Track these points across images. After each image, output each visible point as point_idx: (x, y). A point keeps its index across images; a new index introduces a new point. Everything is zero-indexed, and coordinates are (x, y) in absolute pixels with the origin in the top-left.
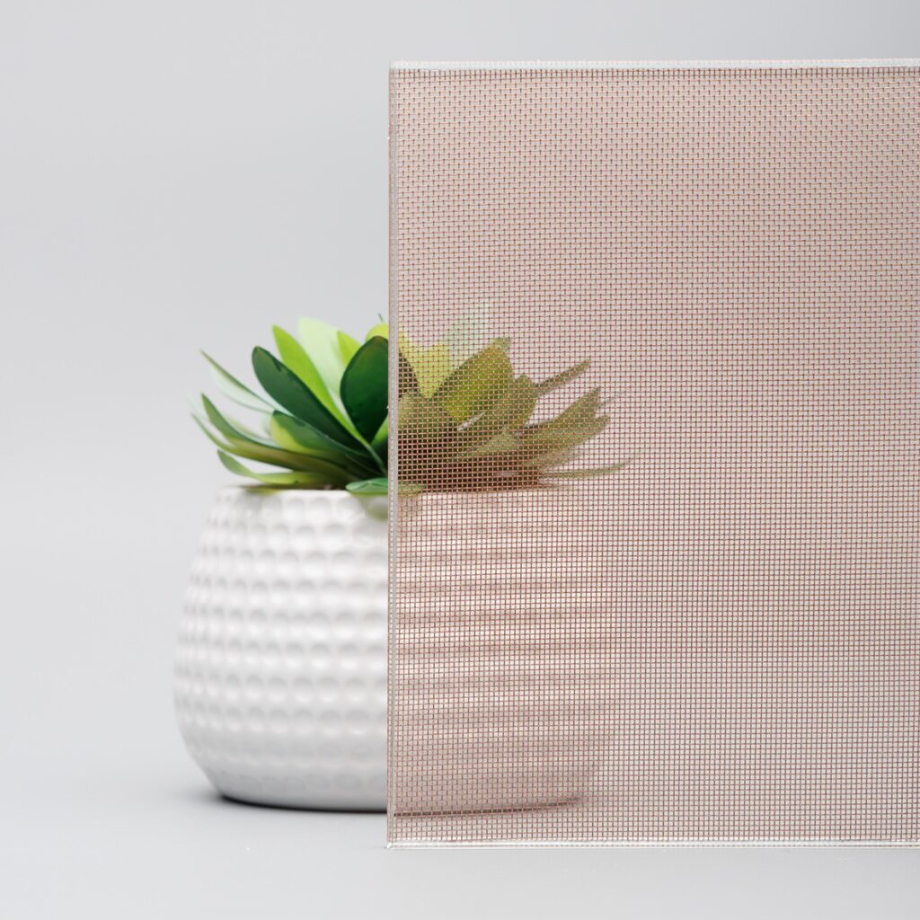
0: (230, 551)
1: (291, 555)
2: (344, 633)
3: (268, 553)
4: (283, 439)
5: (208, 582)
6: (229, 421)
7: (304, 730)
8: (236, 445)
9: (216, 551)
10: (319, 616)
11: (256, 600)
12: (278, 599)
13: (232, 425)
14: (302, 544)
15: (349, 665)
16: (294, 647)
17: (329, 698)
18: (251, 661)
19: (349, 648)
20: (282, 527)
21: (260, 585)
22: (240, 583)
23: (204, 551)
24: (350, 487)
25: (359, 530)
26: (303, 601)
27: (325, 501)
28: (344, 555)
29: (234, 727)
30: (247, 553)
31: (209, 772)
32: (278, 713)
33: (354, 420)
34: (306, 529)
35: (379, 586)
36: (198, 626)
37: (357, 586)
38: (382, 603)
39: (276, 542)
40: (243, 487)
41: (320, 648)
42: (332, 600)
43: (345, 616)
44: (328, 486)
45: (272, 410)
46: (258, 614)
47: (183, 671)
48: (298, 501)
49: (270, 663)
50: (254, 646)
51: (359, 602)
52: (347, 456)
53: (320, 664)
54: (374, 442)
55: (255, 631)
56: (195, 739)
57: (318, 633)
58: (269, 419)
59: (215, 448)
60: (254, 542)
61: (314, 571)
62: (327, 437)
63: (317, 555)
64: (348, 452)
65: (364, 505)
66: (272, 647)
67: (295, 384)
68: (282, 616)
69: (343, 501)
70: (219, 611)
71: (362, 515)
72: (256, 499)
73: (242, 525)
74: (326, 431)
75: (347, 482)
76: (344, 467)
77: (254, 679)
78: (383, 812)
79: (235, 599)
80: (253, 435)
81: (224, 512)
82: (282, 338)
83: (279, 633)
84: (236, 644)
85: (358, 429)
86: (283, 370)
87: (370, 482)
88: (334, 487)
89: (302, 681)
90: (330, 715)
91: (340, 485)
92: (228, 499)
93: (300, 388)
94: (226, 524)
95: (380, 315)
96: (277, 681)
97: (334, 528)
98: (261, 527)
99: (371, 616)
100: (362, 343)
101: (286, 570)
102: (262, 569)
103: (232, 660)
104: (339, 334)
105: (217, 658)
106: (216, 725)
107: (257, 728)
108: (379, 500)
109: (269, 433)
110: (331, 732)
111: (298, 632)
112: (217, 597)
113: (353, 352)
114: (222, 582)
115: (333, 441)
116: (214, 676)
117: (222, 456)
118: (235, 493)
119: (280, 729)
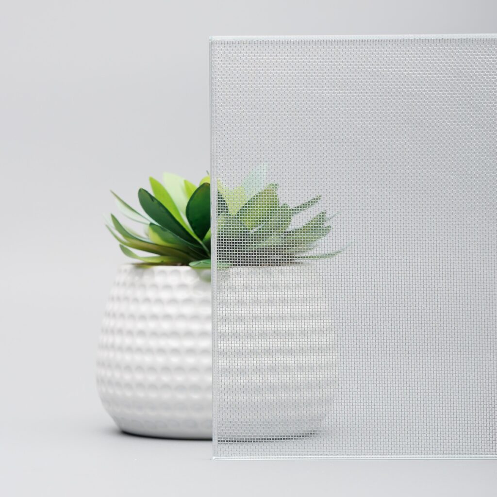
0: (127, 299)
1: (159, 301)
2: (188, 343)
3: (147, 300)
4: (155, 239)
5: (114, 315)
6: (126, 229)
7: (166, 396)
8: (130, 242)
9: (119, 299)
10: (174, 334)
11: (140, 325)
12: (152, 325)
13: (127, 230)
14: (165, 295)
15: (190, 360)
16: (161, 351)
17: (180, 378)
18: (138, 358)
19: (191, 351)
20: (155, 286)
21: (143, 317)
22: (132, 316)
23: (112, 299)
24: (191, 264)
25: (196, 287)
26: (166, 326)
27: (178, 272)
28: (188, 301)
29: (129, 394)
30: (136, 300)
31: (115, 418)
32: (153, 387)
33: (194, 228)
34: (168, 287)
35: (208, 318)
36: (109, 339)
37: (195, 317)
38: (209, 327)
39: (151, 294)
40: (133, 264)
41: (175, 351)
42: (181, 326)
43: (189, 334)
44: (180, 264)
45: (149, 223)
46: (142, 333)
47: (101, 364)
48: (163, 272)
49: (148, 359)
50: (139, 350)
51: (195, 327)
52: (190, 247)
53: (175, 360)
54: (204, 240)
55: (140, 342)
56: (107, 401)
57: (173, 343)
58: (147, 227)
59: (118, 243)
60: (139, 294)
61: (172, 310)
62: (178, 237)
63: (173, 301)
64: (190, 245)
65: (198, 274)
66: (149, 351)
67: (161, 208)
68: (154, 334)
69: (187, 272)
70: (120, 331)
71: (198, 279)
72: (140, 270)
73: (133, 285)
74: (178, 234)
75: (190, 261)
76: (188, 253)
77: (139, 368)
78: (210, 440)
79: (129, 325)
80: (138, 236)
81: (124, 278)
82: (155, 184)
83: (153, 343)
84: (129, 349)
85: (195, 233)
86: (155, 201)
87: (202, 261)
88: (183, 265)
89: (166, 369)
90: (181, 388)
91: (185, 263)
92: (125, 271)
93: (164, 211)
94: (124, 284)
95: (207, 171)
96: (152, 369)
97: (183, 286)
98: (143, 286)
99: (203, 334)
100: (198, 186)
101: (157, 309)
102: (144, 309)
103: (128, 358)
104: (185, 181)
105: (119, 356)
106: (119, 392)
107: (141, 394)
108: (206, 271)
109: (147, 235)
110: (181, 396)
111: (163, 343)
112: (119, 324)
113: (193, 191)
114: (122, 315)
115: (182, 239)
116: (118, 366)
117: (122, 248)
118: (129, 267)
119: (153, 395)
